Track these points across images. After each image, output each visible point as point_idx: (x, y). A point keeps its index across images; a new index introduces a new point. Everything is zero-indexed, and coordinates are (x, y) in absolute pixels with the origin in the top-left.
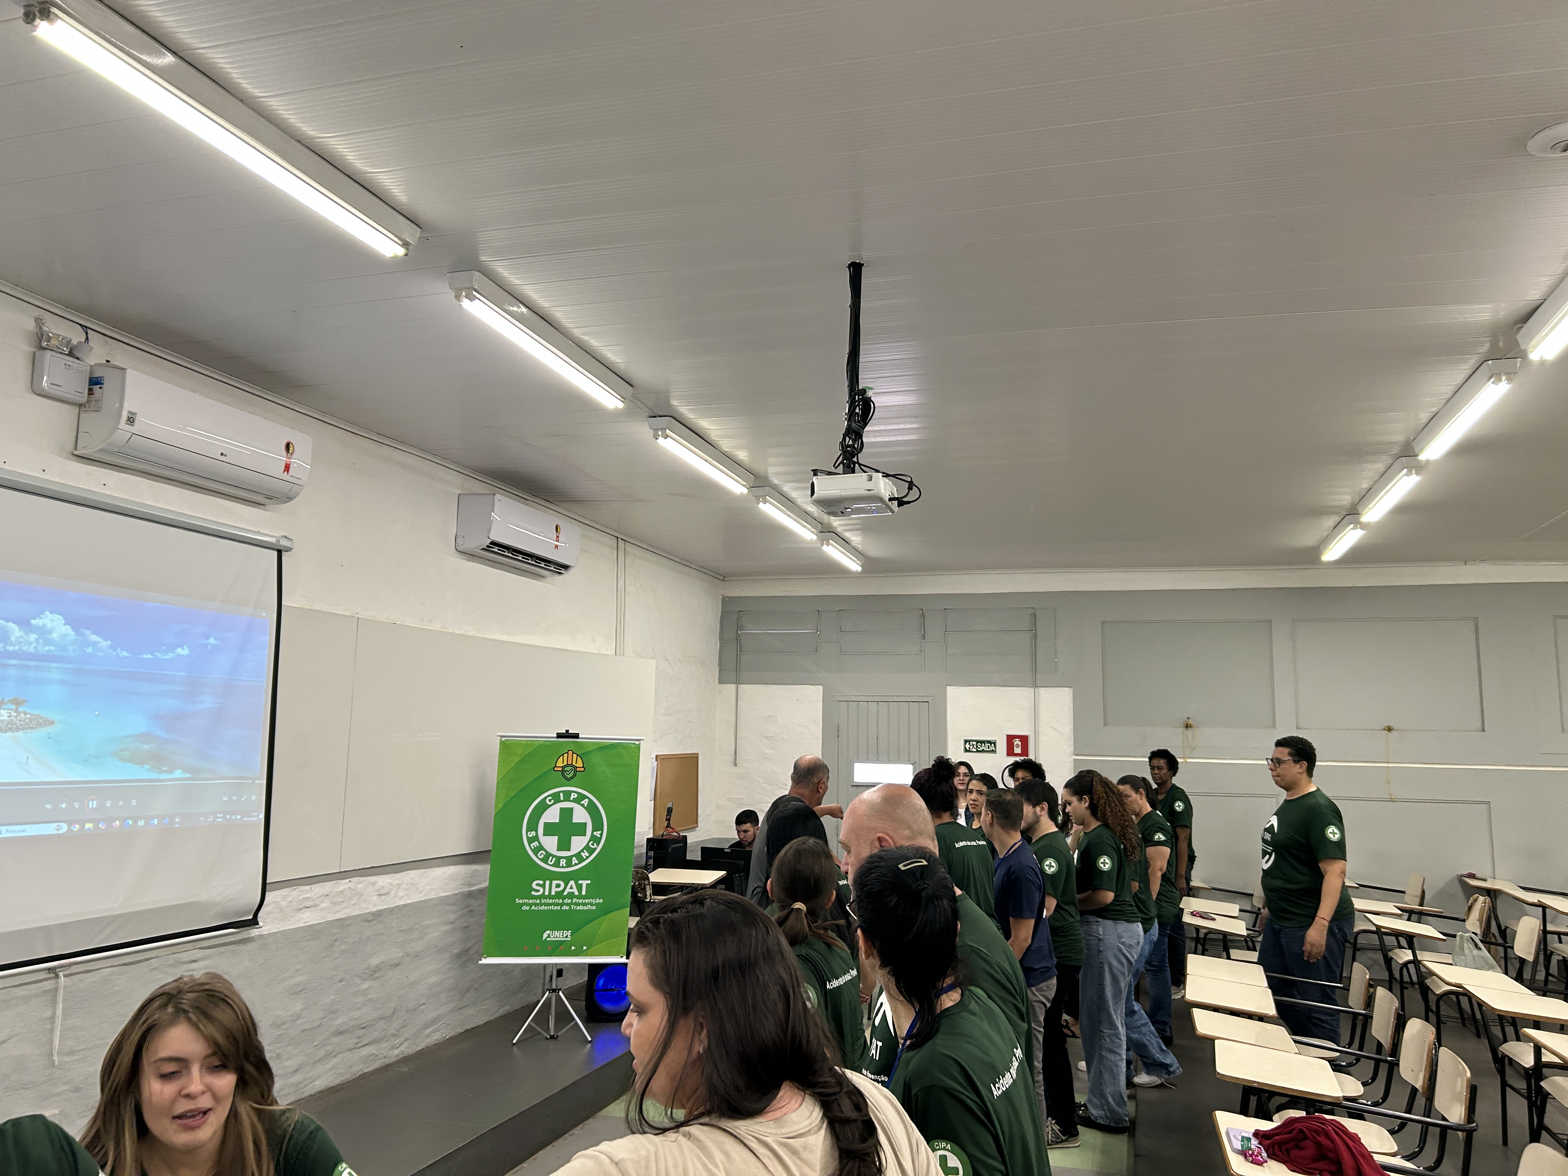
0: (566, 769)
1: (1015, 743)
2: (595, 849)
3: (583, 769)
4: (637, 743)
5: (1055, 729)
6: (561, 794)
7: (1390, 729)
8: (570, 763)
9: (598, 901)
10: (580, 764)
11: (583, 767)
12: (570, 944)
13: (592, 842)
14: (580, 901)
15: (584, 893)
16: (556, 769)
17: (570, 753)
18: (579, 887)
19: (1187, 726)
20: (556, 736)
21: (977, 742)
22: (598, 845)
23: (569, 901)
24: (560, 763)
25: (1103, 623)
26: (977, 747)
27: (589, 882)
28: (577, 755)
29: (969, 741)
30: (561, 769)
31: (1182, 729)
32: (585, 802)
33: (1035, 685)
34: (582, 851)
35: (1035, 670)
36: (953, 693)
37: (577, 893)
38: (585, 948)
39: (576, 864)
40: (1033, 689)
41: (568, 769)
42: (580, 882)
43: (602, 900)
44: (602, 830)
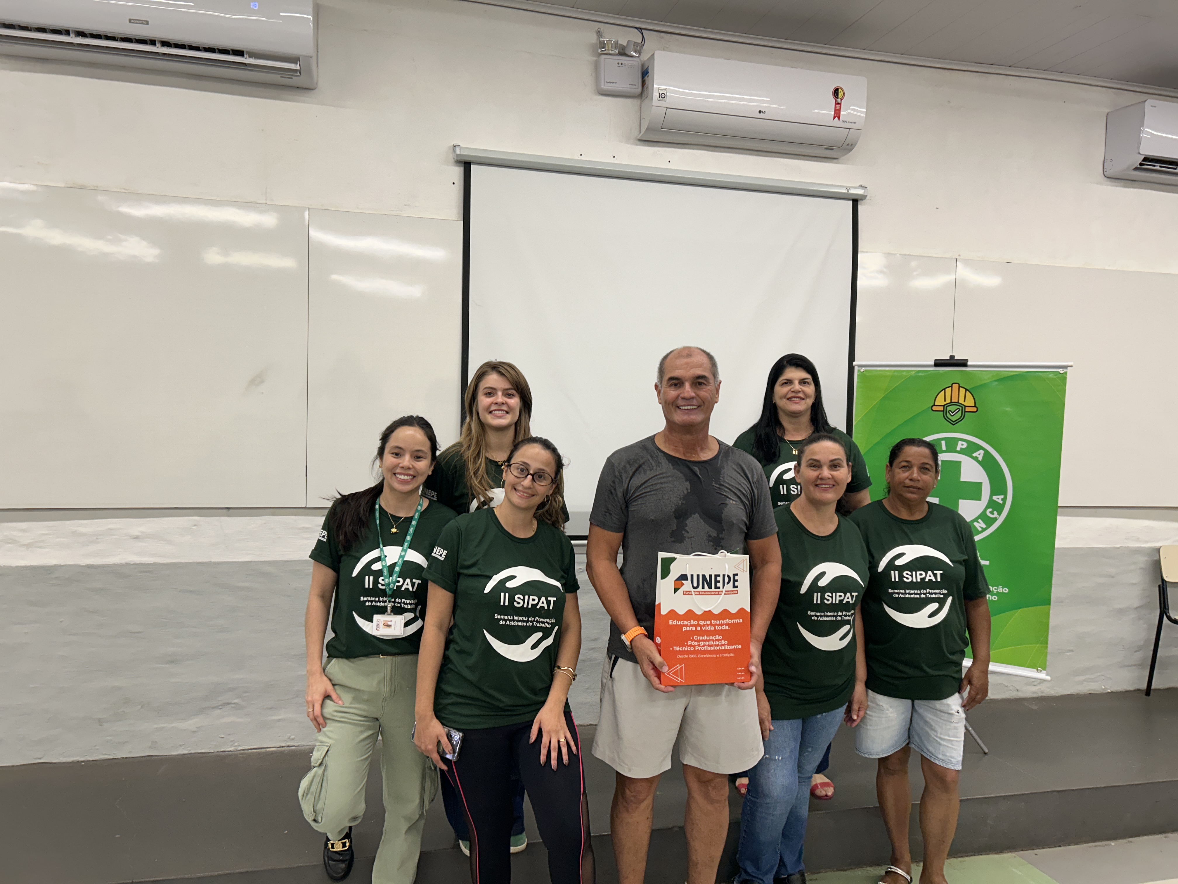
0: (949, 408)
2: (995, 519)
3: (975, 409)
4: (1061, 371)
6: (943, 442)
8: (955, 400)
9: (1000, 590)
10: (970, 401)
11: (975, 406)
13: (990, 510)
16: (934, 408)
17: (955, 387)
20: (933, 363)
22: (999, 514)
24: (940, 401)
28: (966, 390)
30: (941, 408)
32: (980, 454)
34: (976, 520)
41: (952, 408)
43: (1006, 590)
44: (1005, 494)
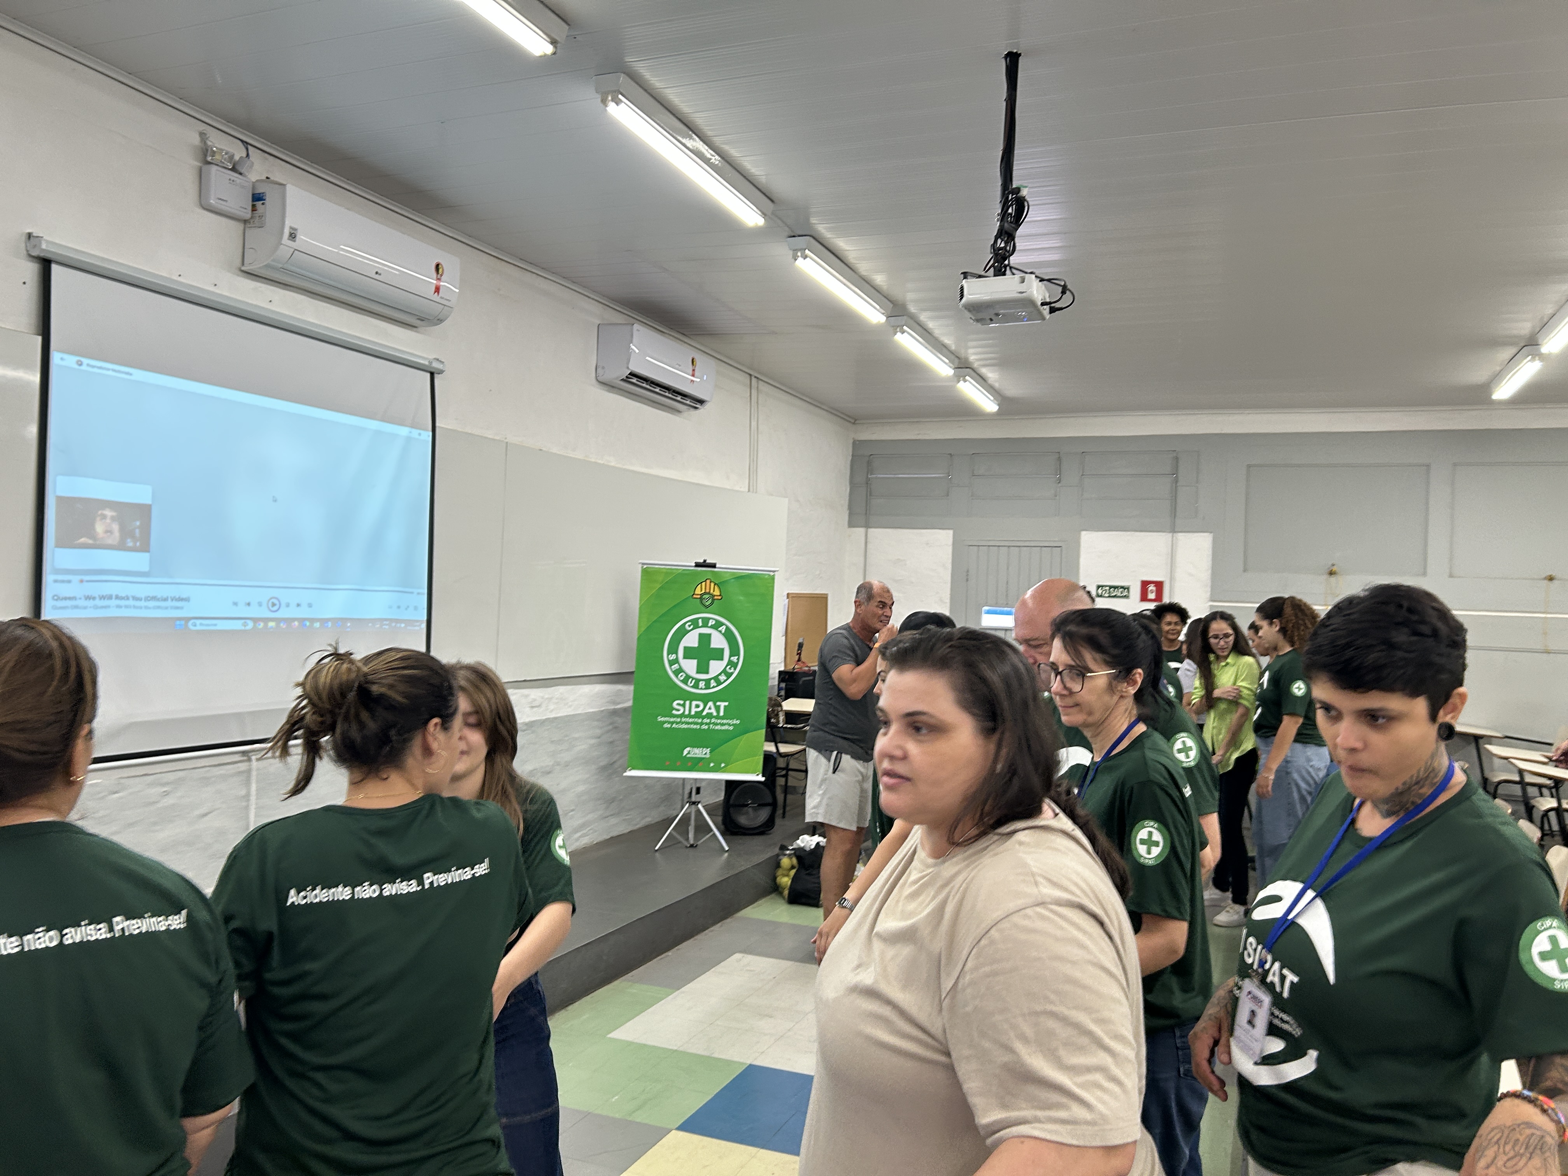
0: (704, 596)
1: (1150, 589)
2: (732, 673)
3: (720, 598)
4: (772, 574)
5: (1191, 575)
6: (700, 621)
7: (1551, 579)
8: (708, 591)
9: (735, 722)
10: (717, 592)
11: (720, 595)
12: (709, 760)
13: (729, 667)
14: (719, 721)
15: (722, 714)
16: (694, 596)
17: (708, 581)
18: (718, 708)
19: (1331, 573)
20: (694, 564)
21: (1111, 587)
22: (735, 669)
23: (708, 721)
24: (698, 591)
25: (1249, 466)
26: (1109, 593)
27: (727, 704)
28: (715, 584)
29: (1102, 586)
30: (699, 597)
31: (1326, 577)
32: (723, 629)
33: (1173, 530)
34: (720, 674)
35: (1174, 513)
36: (1087, 538)
37: (715, 714)
38: (723, 765)
39: (714, 687)
40: (1171, 534)
41: (706, 596)
42: (718, 703)
43: (738, 722)
44: (739, 655)
